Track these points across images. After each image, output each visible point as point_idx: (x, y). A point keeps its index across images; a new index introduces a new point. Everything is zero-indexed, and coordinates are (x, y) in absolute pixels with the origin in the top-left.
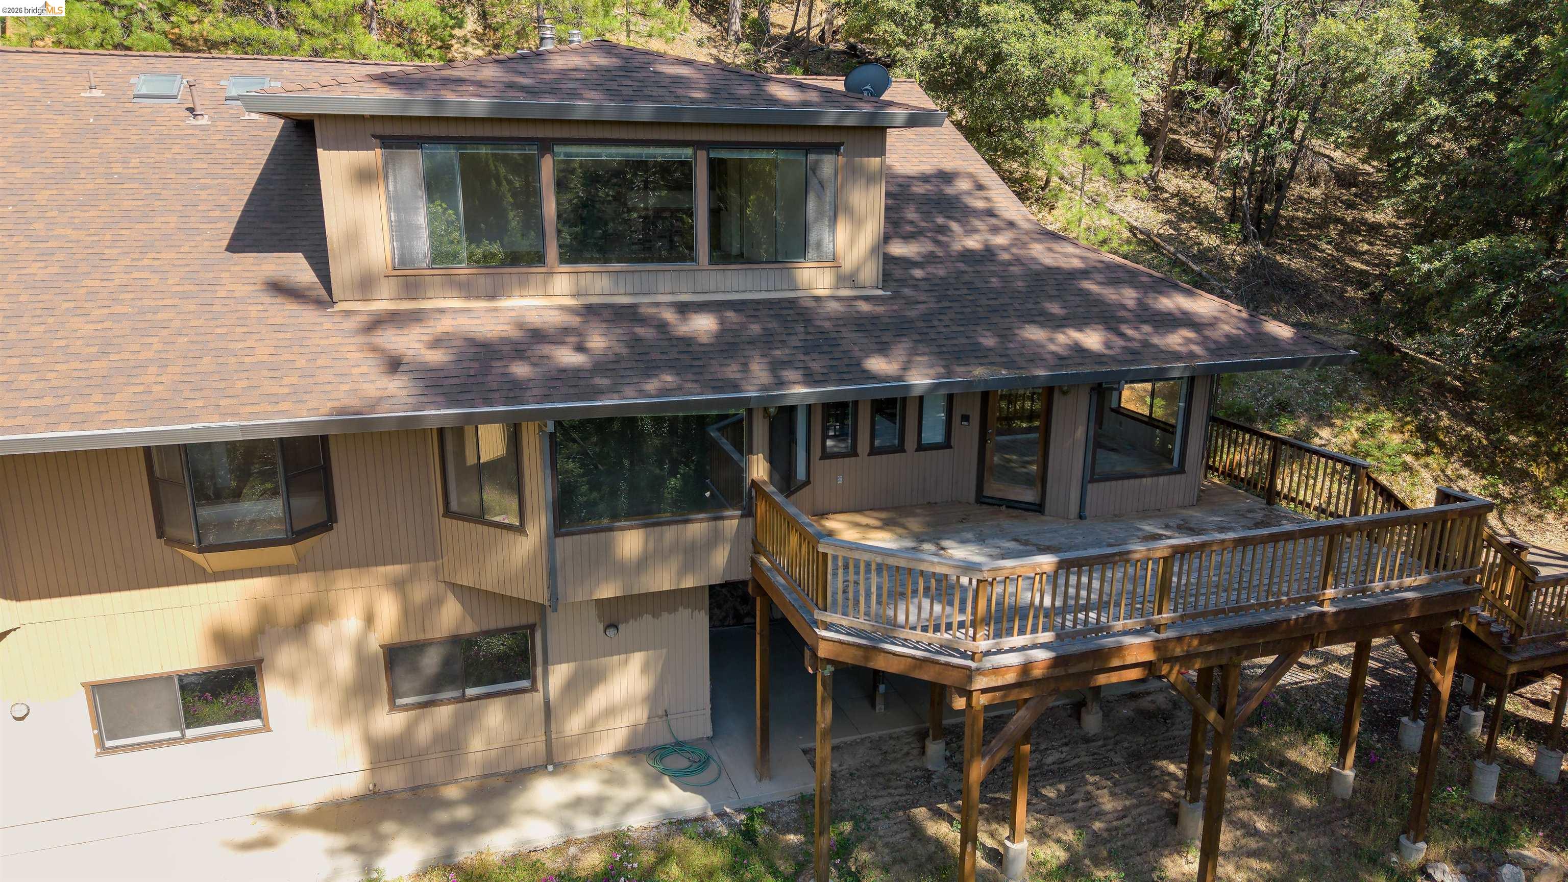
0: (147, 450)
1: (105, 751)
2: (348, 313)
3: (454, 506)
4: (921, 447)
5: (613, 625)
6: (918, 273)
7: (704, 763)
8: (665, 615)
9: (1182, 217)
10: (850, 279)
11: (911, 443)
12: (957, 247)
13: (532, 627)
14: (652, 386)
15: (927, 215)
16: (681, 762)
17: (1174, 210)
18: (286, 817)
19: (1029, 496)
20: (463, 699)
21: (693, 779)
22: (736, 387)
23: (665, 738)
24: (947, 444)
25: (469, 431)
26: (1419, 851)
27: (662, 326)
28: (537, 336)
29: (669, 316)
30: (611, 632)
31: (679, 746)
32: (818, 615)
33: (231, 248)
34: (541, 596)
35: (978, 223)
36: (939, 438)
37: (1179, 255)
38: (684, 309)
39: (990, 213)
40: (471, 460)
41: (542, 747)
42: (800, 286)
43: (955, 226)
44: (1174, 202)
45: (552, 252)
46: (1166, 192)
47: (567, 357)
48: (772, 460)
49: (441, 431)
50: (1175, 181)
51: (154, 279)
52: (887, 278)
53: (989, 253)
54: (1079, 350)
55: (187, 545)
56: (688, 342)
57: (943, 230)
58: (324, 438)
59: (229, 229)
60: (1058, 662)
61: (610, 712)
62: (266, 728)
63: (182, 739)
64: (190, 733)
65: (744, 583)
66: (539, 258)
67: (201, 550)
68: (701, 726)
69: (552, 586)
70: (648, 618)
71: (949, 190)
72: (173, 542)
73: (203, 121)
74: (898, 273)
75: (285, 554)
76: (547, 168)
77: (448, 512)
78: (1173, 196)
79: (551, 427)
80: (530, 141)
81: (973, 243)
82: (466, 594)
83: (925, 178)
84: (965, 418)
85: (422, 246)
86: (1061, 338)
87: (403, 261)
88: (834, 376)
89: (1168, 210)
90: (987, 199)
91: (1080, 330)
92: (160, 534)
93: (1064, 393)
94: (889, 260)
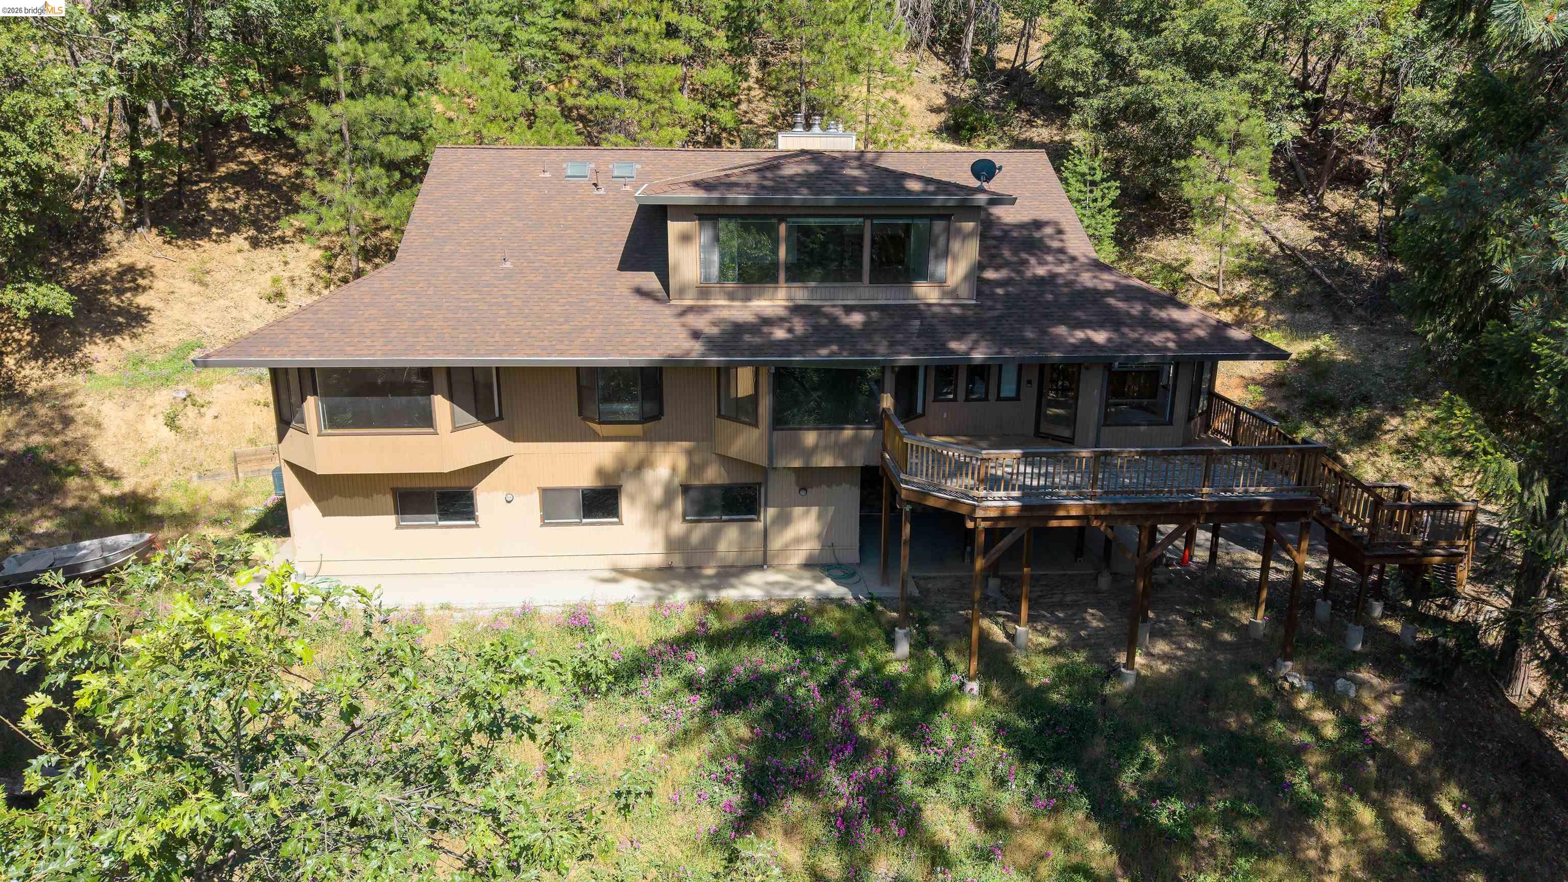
0: (578, 368)
1: (544, 524)
2: (676, 306)
3: (723, 413)
4: (999, 399)
5: (804, 489)
6: (1000, 291)
7: (853, 575)
8: (834, 487)
9: (1334, 235)
10: (953, 293)
11: (992, 395)
12: (1029, 274)
13: (760, 484)
14: (824, 352)
15: (1015, 253)
16: (839, 573)
17: (1330, 229)
18: (624, 572)
19: (1066, 433)
20: (721, 521)
21: (844, 581)
22: (873, 353)
23: (831, 560)
24: (1017, 398)
25: (733, 371)
26: (1286, 666)
27: (833, 319)
28: (767, 321)
29: (838, 312)
30: (803, 493)
31: (839, 565)
32: (903, 476)
33: (620, 268)
34: (764, 462)
35: (1050, 258)
36: (1013, 394)
37: (1316, 270)
38: (849, 309)
39: (1062, 251)
40: (733, 395)
41: (761, 553)
42: (919, 296)
43: (1033, 261)
44: (1332, 221)
45: (782, 276)
46: (1329, 211)
47: (780, 334)
48: (897, 398)
49: (719, 369)
50: (1341, 200)
51: (585, 284)
52: (979, 294)
53: (1053, 276)
54: (1089, 342)
55: (593, 421)
56: (847, 327)
57: (1025, 262)
58: (661, 369)
59: (618, 256)
60: (1024, 508)
61: (798, 540)
62: (621, 523)
63: (580, 524)
64: (584, 521)
65: (877, 468)
66: (775, 280)
67: (600, 423)
68: (853, 555)
69: (771, 459)
70: (824, 487)
71: (1037, 235)
72: (586, 419)
73: (602, 192)
74: (986, 289)
75: (637, 429)
76: (783, 228)
77: (719, 415)
78: (1333, 215)
79: (773, 370)
80: (774, 216)
81: (1041, 271)
82: (726, 460)
83: (1022, 226)
84: (1029, 382)
85: (715, 271)
86: (1080, 334)
87: (706, 279)
88: (931, 351)
89: (1323, 228)
90: (1062, 241)
91: (1095, 330)
92: (580, 414)
93: (1087, 368)
94: (981, 281)
